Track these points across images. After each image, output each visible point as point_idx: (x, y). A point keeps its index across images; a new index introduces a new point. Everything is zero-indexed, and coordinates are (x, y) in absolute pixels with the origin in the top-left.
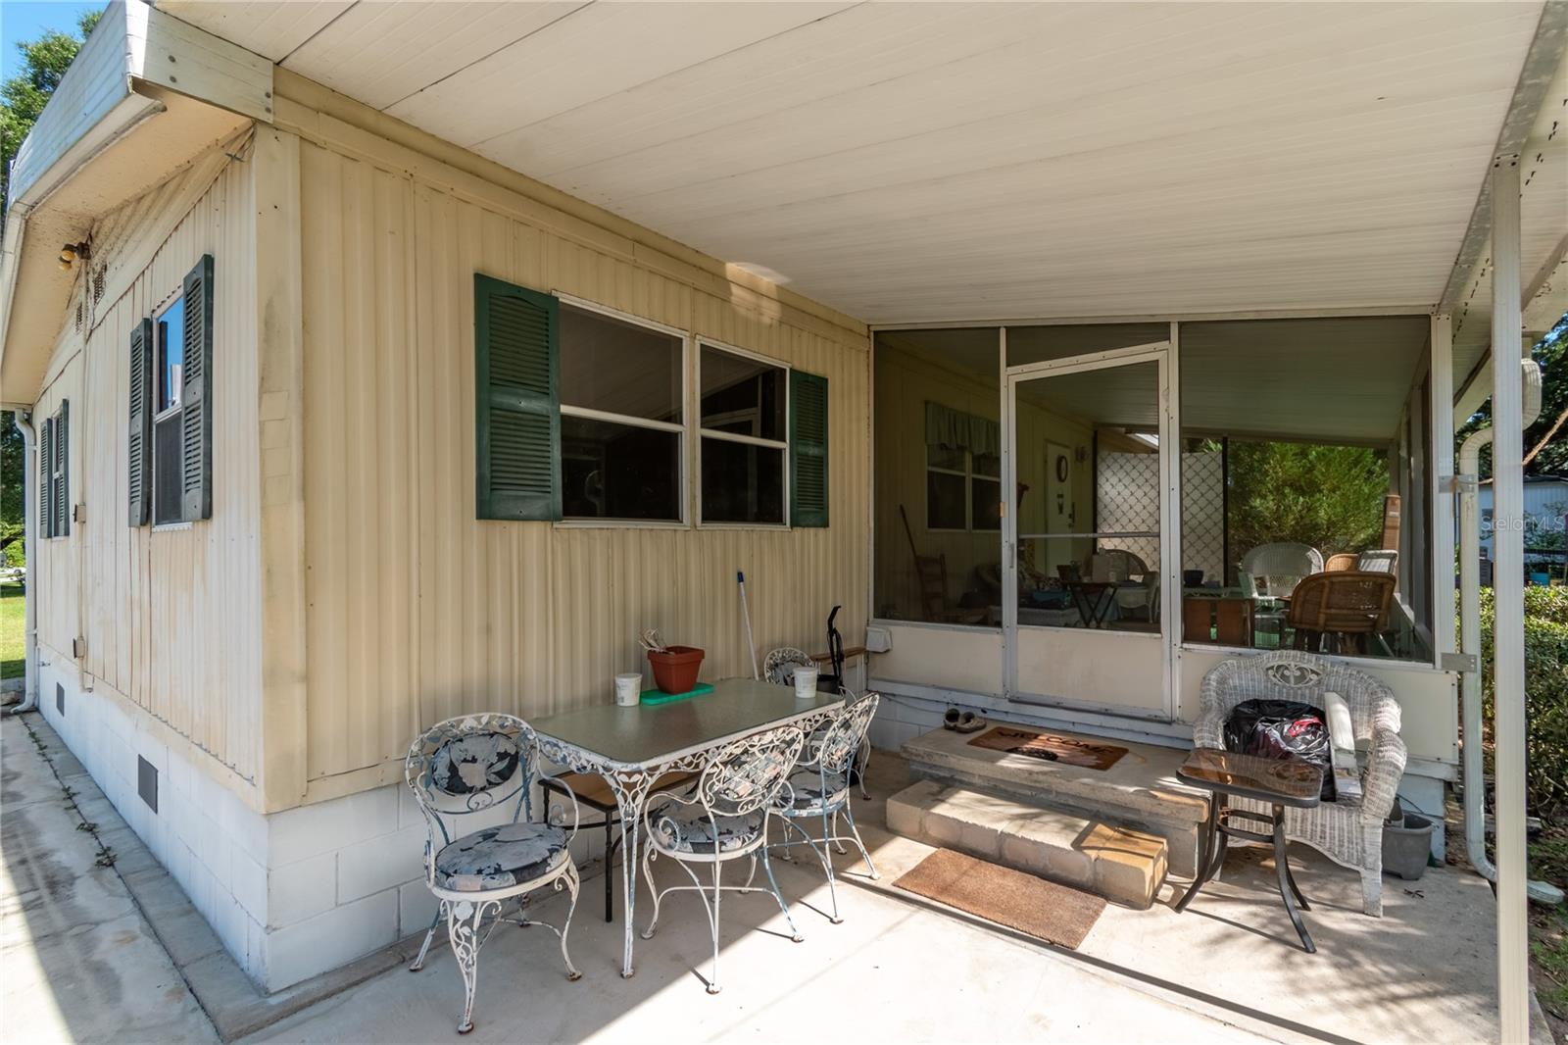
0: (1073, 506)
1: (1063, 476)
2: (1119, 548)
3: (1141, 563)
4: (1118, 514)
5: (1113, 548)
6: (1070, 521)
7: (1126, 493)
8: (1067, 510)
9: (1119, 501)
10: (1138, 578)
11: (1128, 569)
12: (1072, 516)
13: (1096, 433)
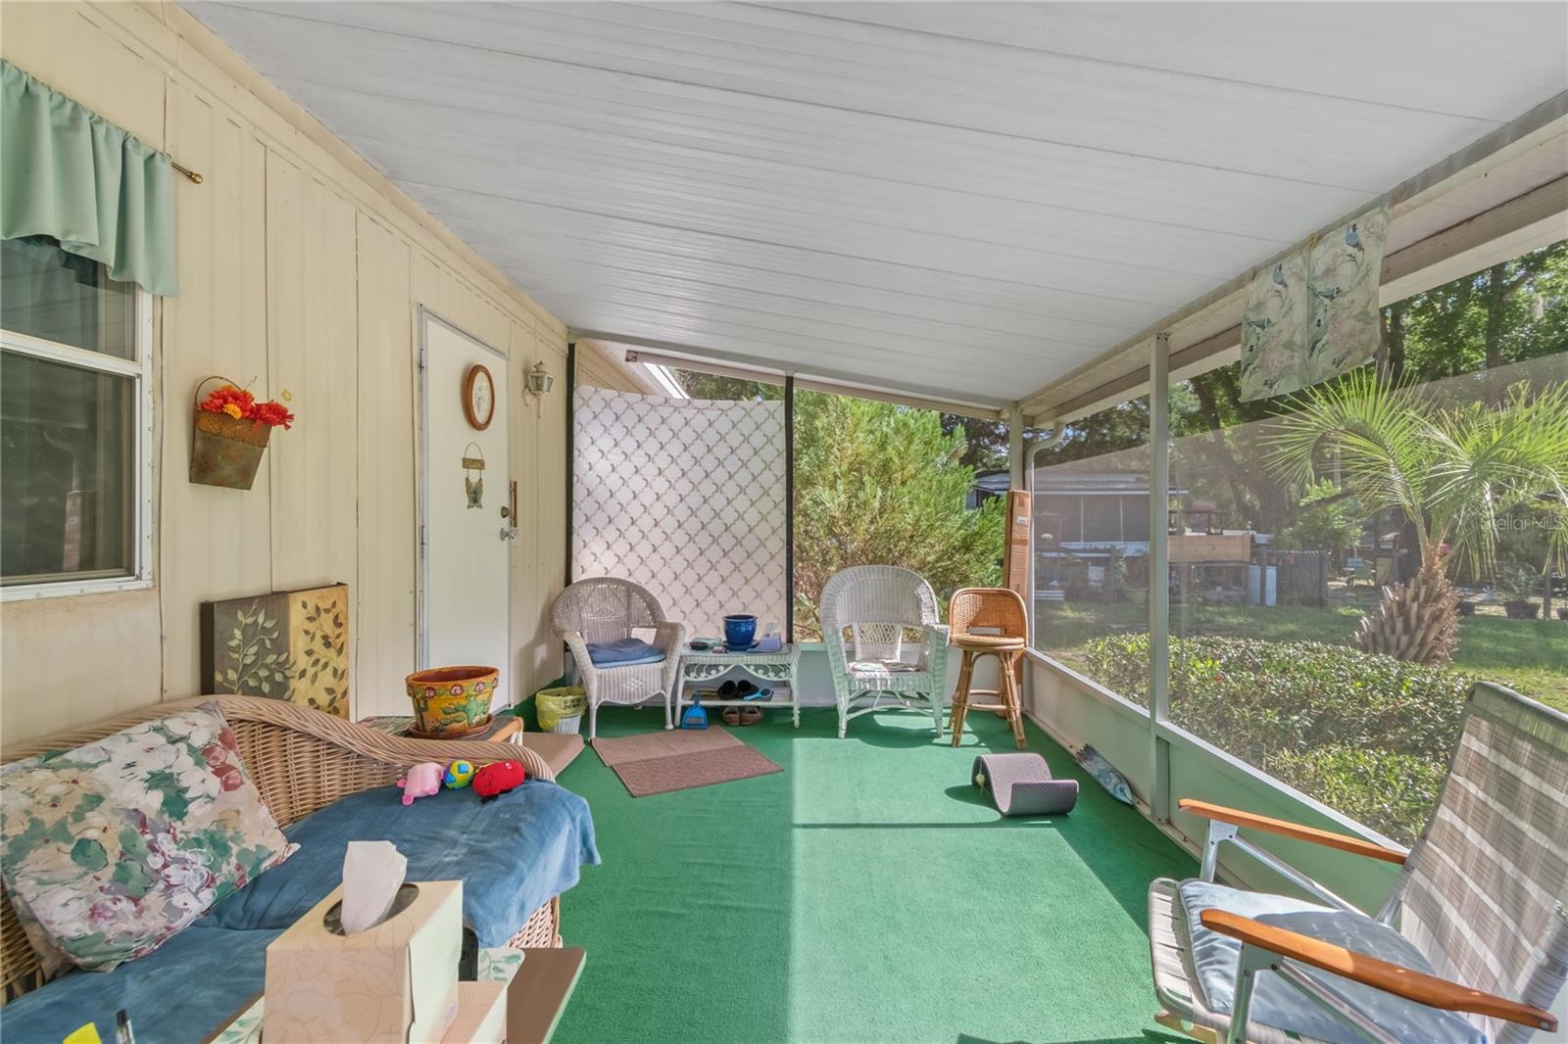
0: (513, 489)
1: (481, 416)
2: (613, 575)
3: (652, 606)
4: (612, 508)
5: (601, 574)
6: (505, 522)
7: (626, 470)
8: (495, 496)
9: (613, 481)
10: (647, 635)
11: (629, 616)
12: (510, 513)
13: (572, 347)
